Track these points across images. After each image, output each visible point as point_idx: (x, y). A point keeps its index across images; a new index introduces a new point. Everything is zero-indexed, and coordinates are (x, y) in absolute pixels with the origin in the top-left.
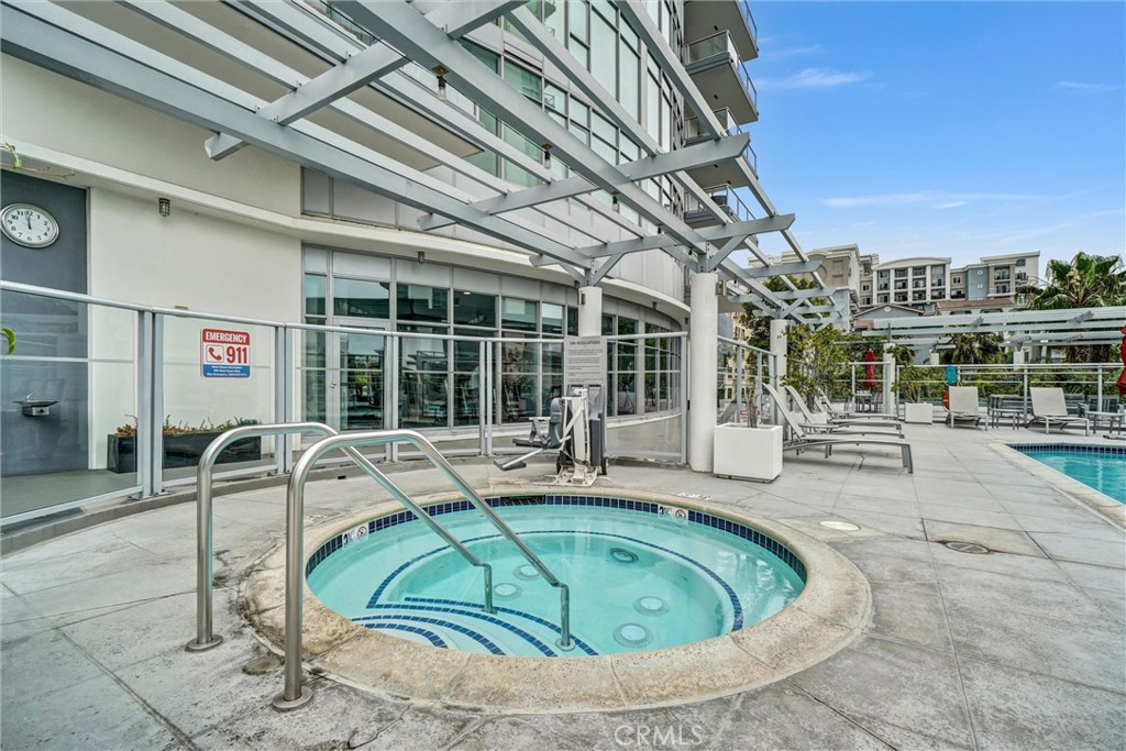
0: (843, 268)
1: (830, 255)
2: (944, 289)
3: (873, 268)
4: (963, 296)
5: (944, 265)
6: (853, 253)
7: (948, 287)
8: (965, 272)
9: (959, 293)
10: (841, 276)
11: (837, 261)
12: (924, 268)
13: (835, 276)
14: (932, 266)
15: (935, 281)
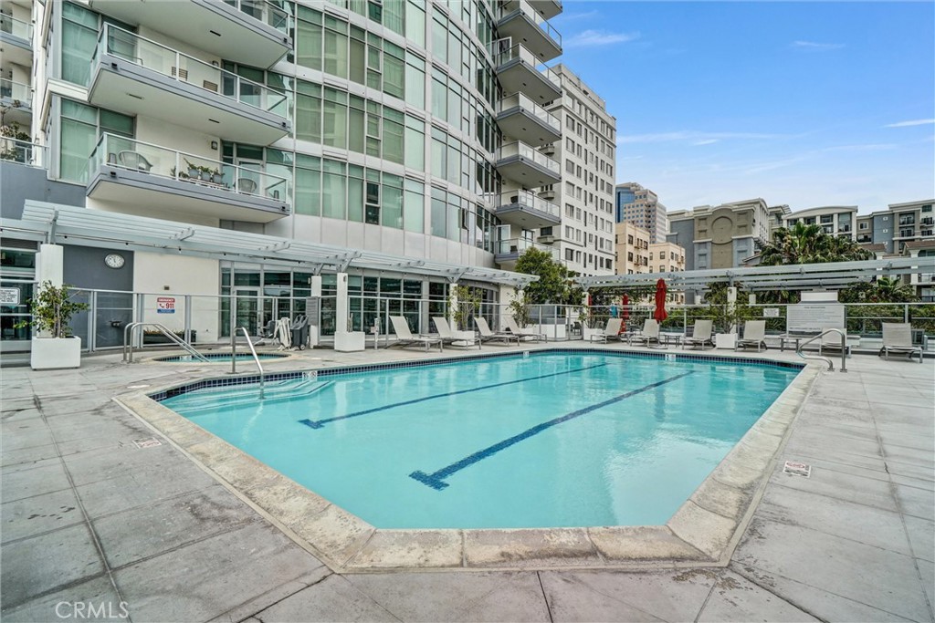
0: (747, 219)
1: (736, 209)
2: (851, 235)
3: (783, 217)
4: (870, 240)
5: (851, 213)
6: (757, 206)
7: (854, 232)
8: (872, 218)
9: (866, 237)
10: (745, 226)
11: (740, 213)
12: (832, 215)
13: (740, 227)
14: (839, 214)
15: (842, 227)
